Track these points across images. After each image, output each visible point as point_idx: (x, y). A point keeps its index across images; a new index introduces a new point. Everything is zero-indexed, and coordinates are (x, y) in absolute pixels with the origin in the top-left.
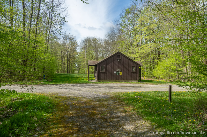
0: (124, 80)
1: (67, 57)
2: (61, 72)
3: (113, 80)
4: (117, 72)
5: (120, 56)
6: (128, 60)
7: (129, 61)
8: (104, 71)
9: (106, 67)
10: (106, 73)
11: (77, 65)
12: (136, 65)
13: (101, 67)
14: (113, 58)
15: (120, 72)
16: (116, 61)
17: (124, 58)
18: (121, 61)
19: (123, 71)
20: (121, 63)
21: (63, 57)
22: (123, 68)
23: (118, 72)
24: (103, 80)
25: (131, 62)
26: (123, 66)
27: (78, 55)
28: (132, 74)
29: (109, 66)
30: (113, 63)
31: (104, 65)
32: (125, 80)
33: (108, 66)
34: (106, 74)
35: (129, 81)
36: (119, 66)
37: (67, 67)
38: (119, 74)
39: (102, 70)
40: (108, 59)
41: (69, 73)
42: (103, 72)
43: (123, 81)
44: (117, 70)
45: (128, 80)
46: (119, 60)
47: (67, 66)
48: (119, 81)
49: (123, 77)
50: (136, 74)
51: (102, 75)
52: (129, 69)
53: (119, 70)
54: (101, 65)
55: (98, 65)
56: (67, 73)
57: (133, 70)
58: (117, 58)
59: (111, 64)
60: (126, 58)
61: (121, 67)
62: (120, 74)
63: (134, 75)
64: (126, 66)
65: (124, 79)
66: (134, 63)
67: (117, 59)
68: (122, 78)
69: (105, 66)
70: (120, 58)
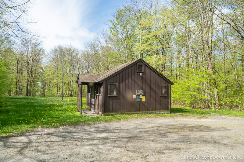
0: (148, 110)
1: (28, 71)
2: (16, 94)
3: (131, 111)
4: (137, 95)
5: (143, 68)
6: (155, 74)
7: (157, 76)
8: (115, 94)
9: (119, 86)
10: (119, 99)
11: (40, 85)
12: (167, 83)
13: (109, 87)
14: (130, 69)
15: (143, 95)
16: (136, 75)
17: (149, 70)
18: (144, 76)
19: (147, 95)
20: (144, 80)
21: (20, 72)
22: (147, 90)
23: (140, 95)
24: (112, 112)
25: (160, 77)
26: (147, 86)
27: (43, 70)
28: (161, 98)
29: (124, 86)
30: (130, 80)
31: (115, 84)
32: (150, 111)
33: (121, 84)
34: (118, 101)
35: (157, 111)
36: (141, 85)
37: (27, 87)
38: (140, 99)
39: (112, 92)
40: (122, 71)
41: (30, 96)
42: (113, 97)
43: (146, 112)
44: (138, 92)
45: (155, 110)
46: (141, 74)
47: (28, 85)
48: (141, 112)
49: (147, 106)
50: (167, 100)
51: (111, 102)
52: (157, 90)
53: (140, 92)
54: (110, 83)
55: (104, 83)
56: (27, 96)
57: (163, 91)
58: (138, 71)
59: (127, 81)
60: (152, 71)
61: (144, 87)
62: (142, 100)
63: (164, 100)
64: (152, 86)
65: (149, 108)
66: (164, 81)
67: (138, 73)
68: (145, 107)
69: (117, 85)
70: (143, 71)
